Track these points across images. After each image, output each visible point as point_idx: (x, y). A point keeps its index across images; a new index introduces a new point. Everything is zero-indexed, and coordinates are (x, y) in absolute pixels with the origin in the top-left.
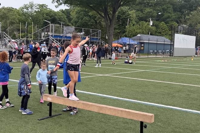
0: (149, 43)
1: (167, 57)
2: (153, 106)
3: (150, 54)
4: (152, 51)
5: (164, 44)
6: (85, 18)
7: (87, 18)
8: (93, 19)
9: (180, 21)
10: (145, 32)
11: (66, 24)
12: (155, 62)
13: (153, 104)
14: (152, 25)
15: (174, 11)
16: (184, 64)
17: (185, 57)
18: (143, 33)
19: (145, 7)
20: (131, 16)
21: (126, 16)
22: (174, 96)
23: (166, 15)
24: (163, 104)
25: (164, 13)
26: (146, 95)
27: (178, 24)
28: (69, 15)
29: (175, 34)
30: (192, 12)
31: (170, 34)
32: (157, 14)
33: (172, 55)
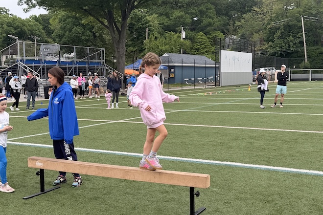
0: (182, 67)
1: (210, 88)
2: (202, 164)
3: (185, 85)
4: (188, 79)
5: (206, 67)
6: (76, 29)
7: (79, 29)
8: (88, 30)
9: (228, 30)
10: (174, 49)
11: (43, 40)
12: (194, 96)
13: (201, 160)
14: (184, 37)
15: (217, 15)
16: (238, 97)
17: (239, 86)
18: (171, 51)
19: (173, 8)
20: (151, 23)
21: (143, 25)
22: (231, 147)
23: (206, 21)
24: (216, 160)
25: (203, 19)
26: (188, 148)
27: (224, 36)
28: (46, 25)
29: (222, 51)
30: (244, 16)
31: (213, 52)
32: (191, 20)
33: (218, 83)
